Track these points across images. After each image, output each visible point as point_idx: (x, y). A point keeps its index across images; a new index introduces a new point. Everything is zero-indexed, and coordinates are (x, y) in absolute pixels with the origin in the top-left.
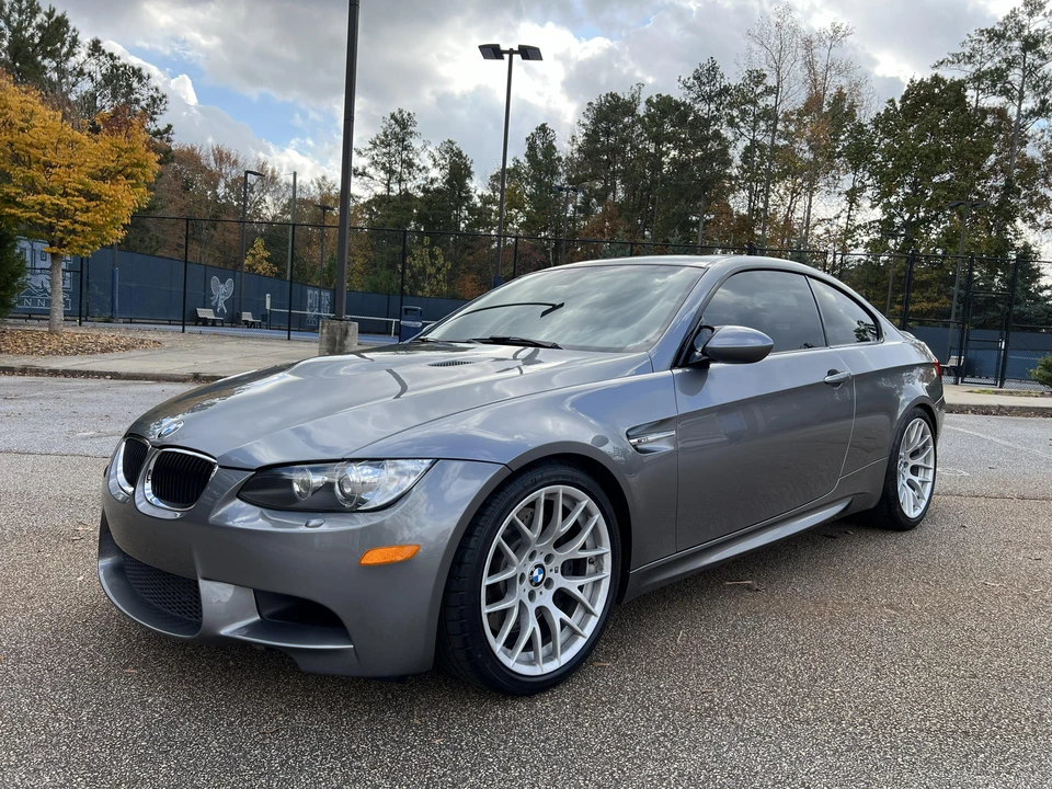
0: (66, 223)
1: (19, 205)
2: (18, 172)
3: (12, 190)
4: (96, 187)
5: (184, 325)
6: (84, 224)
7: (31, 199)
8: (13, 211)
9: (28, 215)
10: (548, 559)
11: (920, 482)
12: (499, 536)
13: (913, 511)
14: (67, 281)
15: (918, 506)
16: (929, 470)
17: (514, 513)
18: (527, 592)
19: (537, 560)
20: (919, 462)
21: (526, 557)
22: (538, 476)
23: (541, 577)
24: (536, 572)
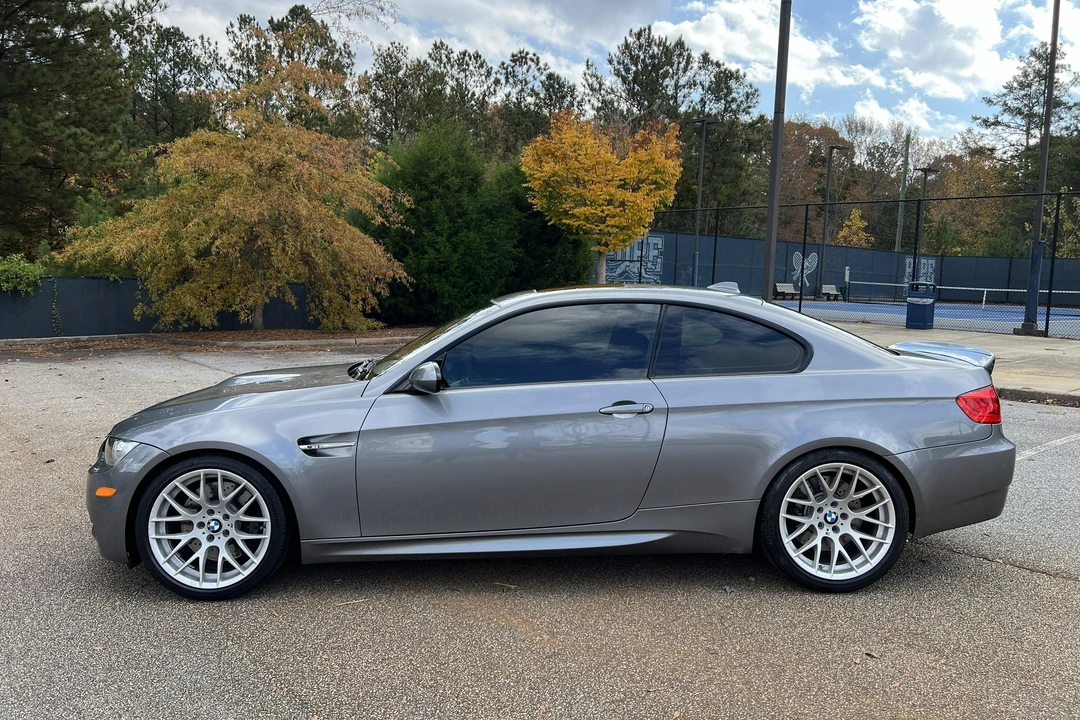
0: (602, 227)
1: (573, 216)
2: (571, 190)
3: (566, 206)
4: (620, 195)
6: (612, 226)
7: (576, 211)
8: (567, 222)
9: (577, 224)
10: (226, 517)
11: (861, 539)
12: (164, 494)
13: (835, 572)
14: (659, 266)
15: (851, 569)
16: (886, 529)
17: (176, 482)
18: (206, 535)
19: (215, 516)
20: (863, 515)
21: (203, 512)
22: (196, 461)
23: (217, 528)
24: (212, 524)
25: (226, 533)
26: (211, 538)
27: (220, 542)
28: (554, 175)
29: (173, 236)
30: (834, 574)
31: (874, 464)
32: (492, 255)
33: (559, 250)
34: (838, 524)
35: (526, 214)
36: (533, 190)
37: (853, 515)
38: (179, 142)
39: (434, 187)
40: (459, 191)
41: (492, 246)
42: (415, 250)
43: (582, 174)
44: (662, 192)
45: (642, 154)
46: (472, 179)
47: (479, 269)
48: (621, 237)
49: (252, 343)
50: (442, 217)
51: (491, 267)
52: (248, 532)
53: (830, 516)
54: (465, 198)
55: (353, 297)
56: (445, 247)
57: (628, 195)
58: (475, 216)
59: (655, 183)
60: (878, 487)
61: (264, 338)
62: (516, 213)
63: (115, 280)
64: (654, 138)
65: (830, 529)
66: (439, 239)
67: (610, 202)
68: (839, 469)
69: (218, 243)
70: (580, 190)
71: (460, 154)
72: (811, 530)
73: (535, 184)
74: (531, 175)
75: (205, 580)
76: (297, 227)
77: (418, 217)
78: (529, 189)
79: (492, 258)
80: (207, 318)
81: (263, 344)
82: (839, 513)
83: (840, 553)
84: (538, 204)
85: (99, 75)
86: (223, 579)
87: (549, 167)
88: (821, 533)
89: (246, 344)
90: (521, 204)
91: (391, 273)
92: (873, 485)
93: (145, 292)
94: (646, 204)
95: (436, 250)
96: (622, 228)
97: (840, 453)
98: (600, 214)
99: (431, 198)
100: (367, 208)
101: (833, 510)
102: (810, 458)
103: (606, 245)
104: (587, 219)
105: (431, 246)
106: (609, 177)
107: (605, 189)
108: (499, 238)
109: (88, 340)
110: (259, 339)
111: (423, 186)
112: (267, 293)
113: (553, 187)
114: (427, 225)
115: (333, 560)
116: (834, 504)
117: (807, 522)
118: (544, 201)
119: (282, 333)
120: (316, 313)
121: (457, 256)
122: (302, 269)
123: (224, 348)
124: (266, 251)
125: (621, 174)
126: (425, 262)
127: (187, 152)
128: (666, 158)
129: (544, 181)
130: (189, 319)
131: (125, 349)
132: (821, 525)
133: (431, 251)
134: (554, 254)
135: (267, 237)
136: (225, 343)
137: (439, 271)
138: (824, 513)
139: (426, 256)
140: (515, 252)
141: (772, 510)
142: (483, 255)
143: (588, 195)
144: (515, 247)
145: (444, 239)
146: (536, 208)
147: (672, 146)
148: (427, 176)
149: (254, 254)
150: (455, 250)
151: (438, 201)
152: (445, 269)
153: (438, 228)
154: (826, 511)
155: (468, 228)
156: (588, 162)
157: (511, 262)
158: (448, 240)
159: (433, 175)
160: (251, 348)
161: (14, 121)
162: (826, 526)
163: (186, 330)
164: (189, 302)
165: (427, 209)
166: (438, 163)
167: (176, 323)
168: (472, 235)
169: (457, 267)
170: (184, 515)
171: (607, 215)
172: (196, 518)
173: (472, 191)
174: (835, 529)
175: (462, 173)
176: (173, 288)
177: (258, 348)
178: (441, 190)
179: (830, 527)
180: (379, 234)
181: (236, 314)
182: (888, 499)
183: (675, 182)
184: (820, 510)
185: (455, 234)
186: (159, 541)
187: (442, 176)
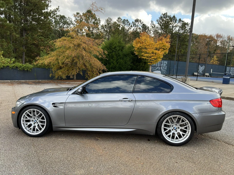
0: (150, 59)
1: (144, 56)
2: (144, 50)
3: (143, 54)
4: (155, 51)
5: (176, 76)
6: (153, 59)
7: (145, 55)
8: (143, 57)
9: (145, 58)
10: (37, 119)
11: (182, 134)
12: (24, 114)
13: (175, 141)
14: (166, 68)
15: (179, 141)
16: (189, 132)
17: (27, 111)
18: (33, 123)
19: (35, 119)
20: (183, 128)
21: (33, 118)
22: (31, 107)
23: (35, 122)
24: (35, 121)
25: (37, 123)
26: (34, 124)
27: (36, 125)
28: (140, 46)
29: (57, 59)
30: (174, 141)
31: (186, 116)
32: (126, 65)
33: (141, 64)
34: (177, 130)
35: (134, 56)
36: (135, 50)
37: (181, 128)
38: (59, 39)
39: (113, 50)
40: (119, 50)
41: (125, 63)
42: (109, 63)
43: (146, 46)
44: (165, 51)
45: (160, 42)
46: (122, 48)
47: (122, 68)
48: (155, 61)
49: (73, 83)
50: (115, 56)
51: (125, 68)
52: (42, 123)
53: (175, 128)
54: (120, 52)
55: (95, 73)
56: (115, 63)
57: (157, 51)
58: (122, 56)
59: (164, 49)
60: (187, 121)
61: (76, 82)
62: (132, 56)
63: (47, 69)
64: (163, 38)
65: (175, 131)
66: (114, 61)
67: (153, 53)
68: (177, 117)
69: (66, 61)
70: (146, 50)
71: (119, 42)
72: (170, 131)
73: (136, 49)
74: (135, 47)
75: (33, 133)
76: (83, 58)
77: (110, 56)
78: (134, 50)
79: (126, 66)
80: (64, 77)
81: (75, 83)
82: (177, 127)
83: (177, 137)
84: (136, 53)
85: (46, 26)
86: (36, 133)
87: (139, 45)
88: (172, 132)
89: (72, 83)
90: (133, 53)
91: (103, 68)
92: (186, 121)
93: (52, 71)
94: (161, 53)
95: (113, 63)
96: (155, 59)
97: (178, 113)
98: (150, 56)
99: (113, 52)
100: (98, 54)
101: (176, 126)
102: (170, 113)
103: (152, 63)
104: (147, 57)
105: (112, 63)
106: (152, 47)
107: (151, 50)
108: (127, 61)
109: (41, 81)
110: (75, 82)
111: (111, 49)
112: (76, 72)
113: (140, 50)
114: (112, 58)
115: (60, 130)
116: (176, 125)
117: (169, 129)
118: (138, 53)
119: (80, 80)
120: (87, 77)
121: (118, 65)
122: (84, 67)
123: (67, 83)
124: (76, 63)
125: (155, 47)
126: (111, 66)
127: (60, 41)
128: (166, 43)
129: (138, 48)
130: (61, 77)
131: (47, 83)
132: (172, 130)
133: (112, 64)
134: (140, 65)
135: (76, 60)
136: (67, 82)
137: (114, 68)
138: (173, 127)
139: (111, 65)
140: (131, 64)
141: (160, 126)
142: (123, 65)
143: (147, 51)
144: (131, 63)
145: (115, 61)
146: (136, 54)
147: (168, 40)
148: (112, 47)
149: (73, 64)
150: (117, 64)
151: (114, 53)
152: (115, 68)
153: (114, 59)
154: (174, 126)
155: (120, 59)
156: (148, 44)
157: (130, 67)
158: (116, 61)
159: (113, 47)
160: (73, 84)
161: (29, 36)
162: (174, 130)
163: (60, 79)
164: (60, 73)
165: (112, 54)
166: (115, 44)
167: (58, 78)
168: (121, 60)
169: (118, 67)
170: (28, 118)
171: (152, 56)
172: (31, 119)
173: (122, 50)
174: (176, 131)
175: (120, 47)
176: (58, 70)
177: (74, 84)
178: (115, 50)
179: (175, 130)
180: (101, 60)
181: (70, 76)
182: (189, 125)
183: (168, 48)
184: (172, 126)
185: (117, 60)
186: (23, 124)
187: (115, 47)
